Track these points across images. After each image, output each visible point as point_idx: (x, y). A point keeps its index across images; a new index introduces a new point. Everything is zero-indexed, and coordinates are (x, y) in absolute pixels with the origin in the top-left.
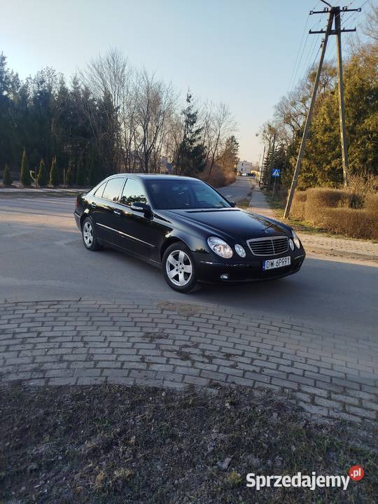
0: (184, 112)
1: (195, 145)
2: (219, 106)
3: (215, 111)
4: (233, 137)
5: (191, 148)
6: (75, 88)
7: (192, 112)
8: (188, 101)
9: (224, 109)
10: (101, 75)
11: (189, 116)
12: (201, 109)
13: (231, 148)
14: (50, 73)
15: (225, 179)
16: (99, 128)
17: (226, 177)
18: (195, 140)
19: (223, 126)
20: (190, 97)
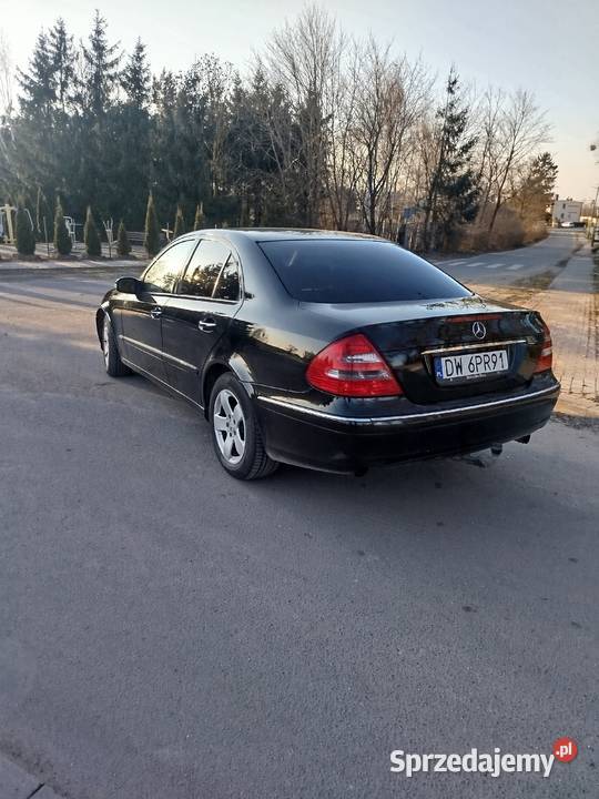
0: (440, 114)
1: (462, 171)
2: (515, 96)
3: (505, 106)
4: (547, 156)
5: (453, 178)
6: (257, 88)
7: (457, 111)
8: (450, 90)
9: (524, 101)
10: (291, 59)
11: (453, 120)
12: (476, 104)
13: (542, 176)
14: (211, 64)
15: (523, 235)
16: (287, 150)
17: (527, 230)
18: (460, 164)
19: (520, 134)
20: (455, 82)
